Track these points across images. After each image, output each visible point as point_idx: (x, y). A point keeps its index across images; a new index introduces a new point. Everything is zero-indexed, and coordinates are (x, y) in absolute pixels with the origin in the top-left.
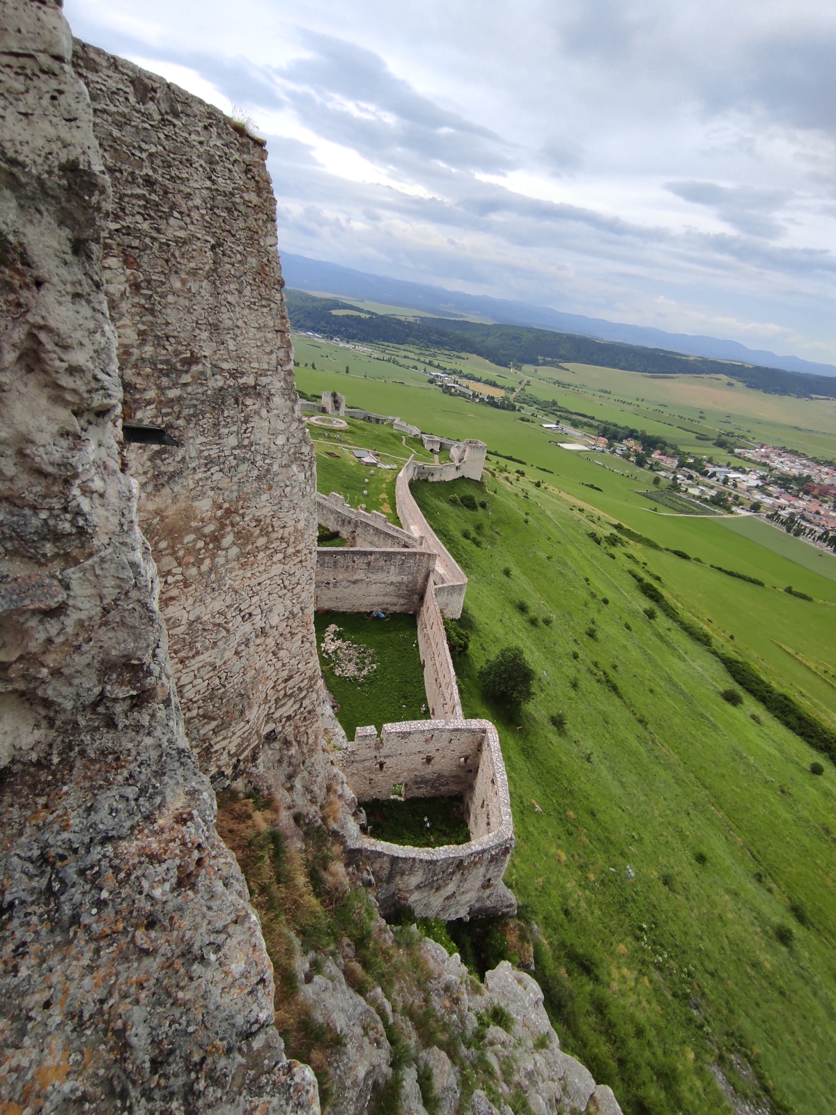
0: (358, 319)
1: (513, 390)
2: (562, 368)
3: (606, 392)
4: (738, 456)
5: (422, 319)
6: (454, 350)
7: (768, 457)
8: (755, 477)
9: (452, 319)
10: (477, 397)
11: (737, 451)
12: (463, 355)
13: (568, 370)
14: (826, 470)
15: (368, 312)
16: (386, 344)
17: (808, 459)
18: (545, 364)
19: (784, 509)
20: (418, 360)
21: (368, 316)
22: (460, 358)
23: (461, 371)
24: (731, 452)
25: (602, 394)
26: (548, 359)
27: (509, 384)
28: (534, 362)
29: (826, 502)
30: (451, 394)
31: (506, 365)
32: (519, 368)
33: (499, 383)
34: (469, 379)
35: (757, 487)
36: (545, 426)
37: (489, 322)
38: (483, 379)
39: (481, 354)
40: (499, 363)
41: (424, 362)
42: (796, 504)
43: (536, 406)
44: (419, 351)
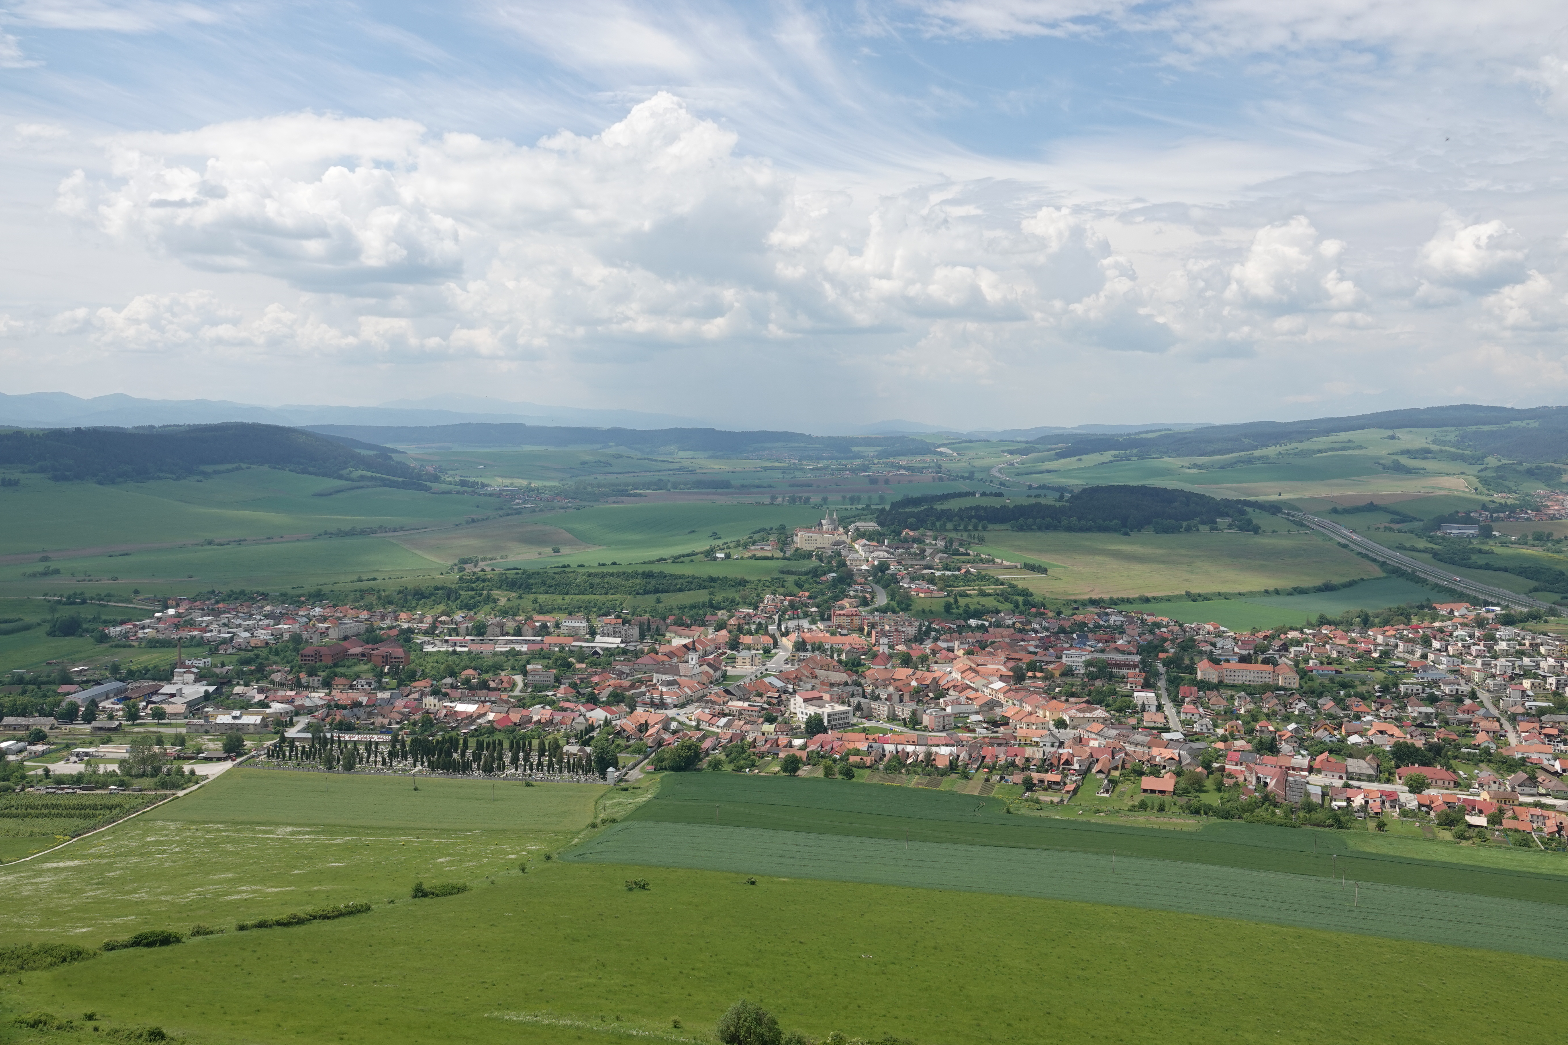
4: (124, 642)
7: (191, 624)
8: (190, 677)
11: (114, 631)
14: (318, 611)
17: (273, 601)
19: (292, 724)
24: (103, 638)
29: (357, 677)
35: (207, 696)
42: (307, 703)
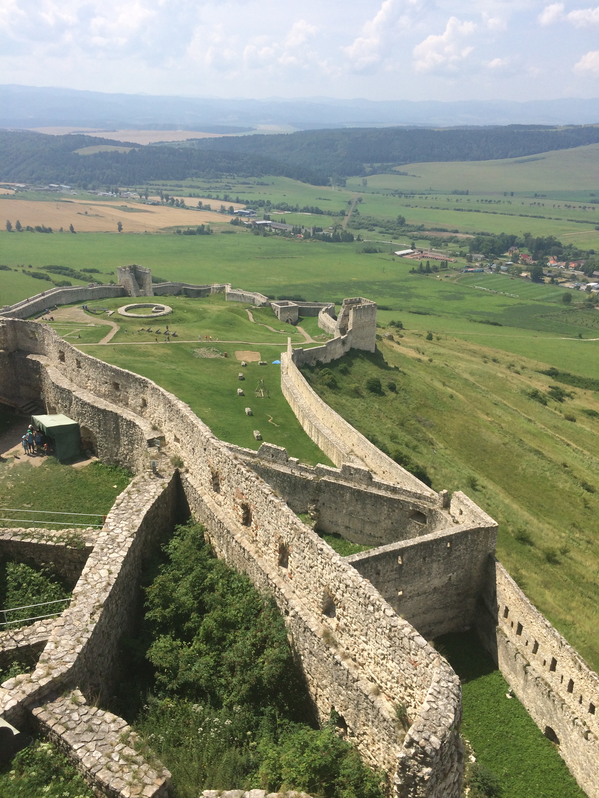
0: (116, 156)
1: (343, 213)
2: (399, 173)
3: (462, 193)
5: (201, 141)
6: (252, 175)
9: (240, 135)
10: (300, 232)
12: (266, 179)
13: (405, 174)
15: (127, 144)
16: (160, 182)
18: (374, 172)
20: (209, 197)
21: (128, 150)
22: (262, 184)
23: (269, 202)
25: (459, 197)
26: (376, 165)
27: (336, 207)
28: (359, 172)
30: (265, 235)
31: (325, 183)
32: (342, 183)
33: (322, 208)
34: (283, 210)
36: (399, 253)
37: (289, 130)
38: (301, 207)
39: (289, 175)
40: (316, 183)
41: (217, 198)
43: (378, 229)
44: (208, 186)
